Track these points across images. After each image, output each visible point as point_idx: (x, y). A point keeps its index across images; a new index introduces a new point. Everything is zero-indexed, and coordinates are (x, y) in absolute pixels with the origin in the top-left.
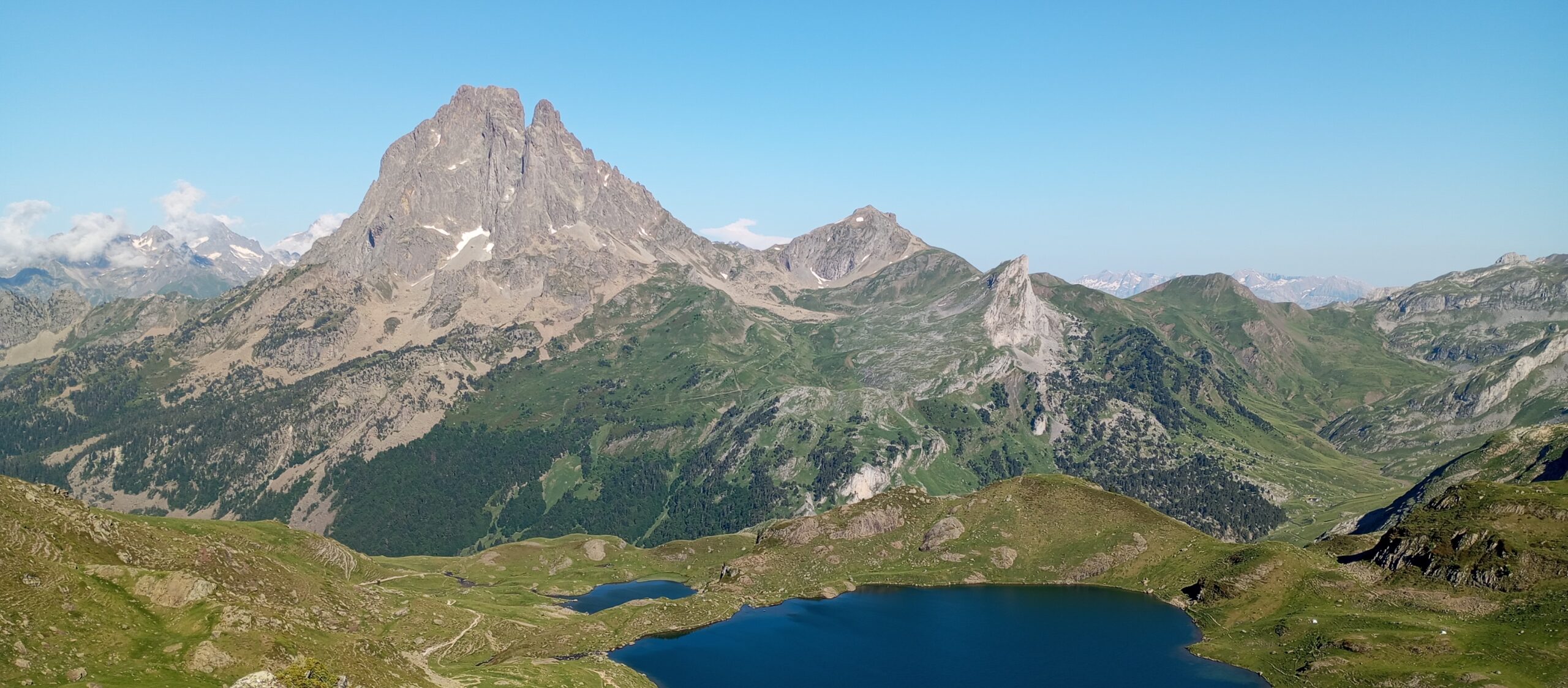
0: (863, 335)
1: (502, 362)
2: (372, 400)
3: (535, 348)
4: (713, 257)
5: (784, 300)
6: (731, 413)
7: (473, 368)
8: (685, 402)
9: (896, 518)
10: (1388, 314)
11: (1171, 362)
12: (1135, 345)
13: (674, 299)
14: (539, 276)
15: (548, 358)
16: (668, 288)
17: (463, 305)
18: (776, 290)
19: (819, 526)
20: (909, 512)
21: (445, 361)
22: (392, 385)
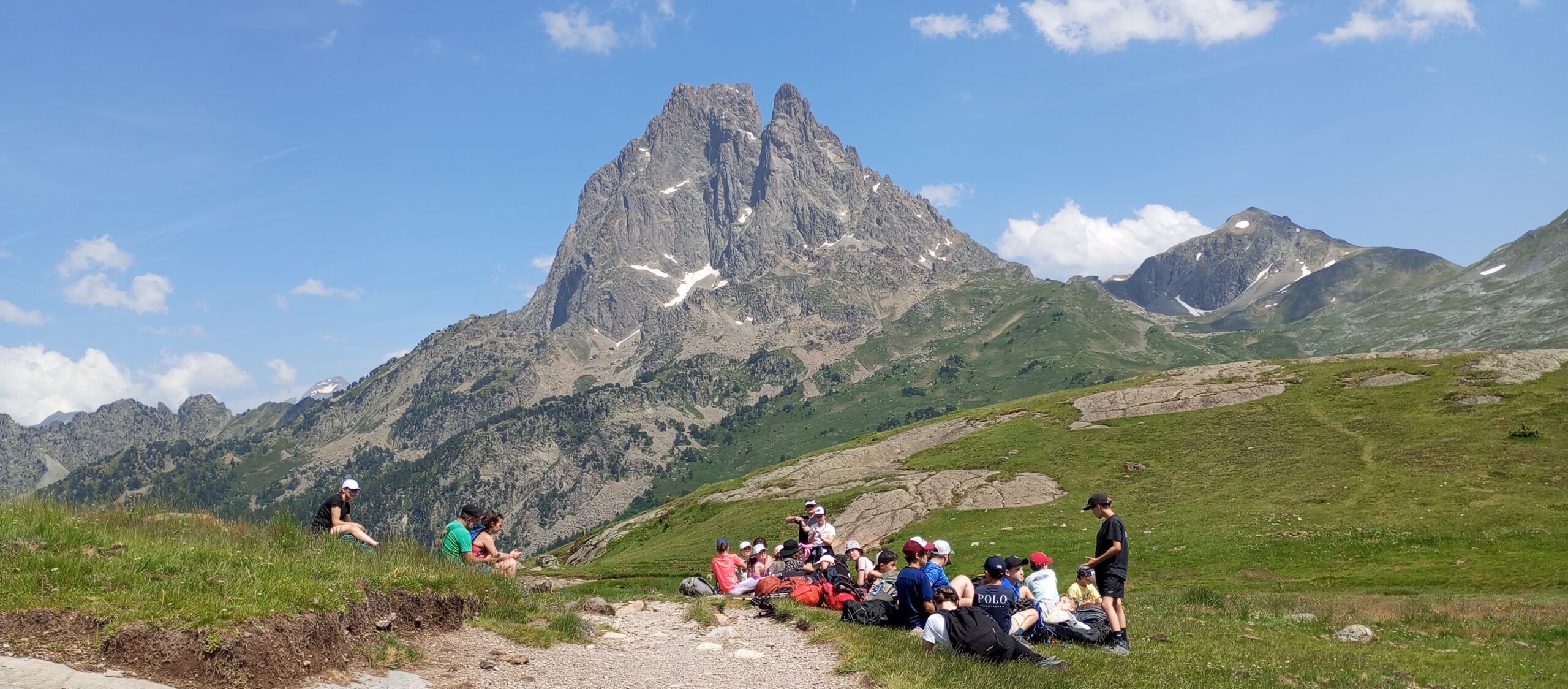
1: (745, 405)
2: (534, 469)
3: (796, 382)
7: (700, 416)
15: (817, 393)
16: (995, 292)
17: (685, 348)
21: (654, 406)
22: (568, 443)
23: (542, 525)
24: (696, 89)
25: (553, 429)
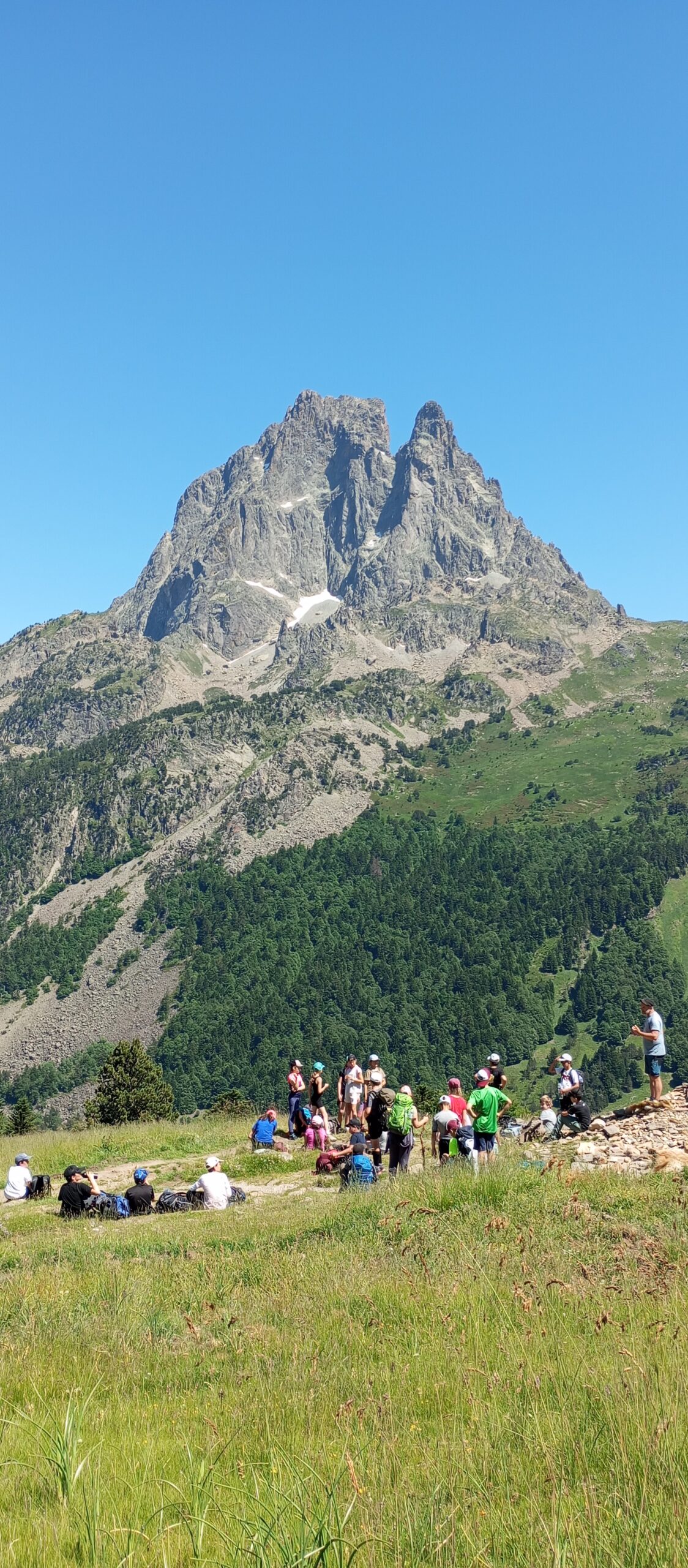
1: (449, 728)
2: (229, 769)
3: (502, 711)
7: (400, 733)
15: (535, 724)
21: (351, 717)
22: (263, 746)
23: (250, 832)
24: (323, 399)
25: (245, 728)
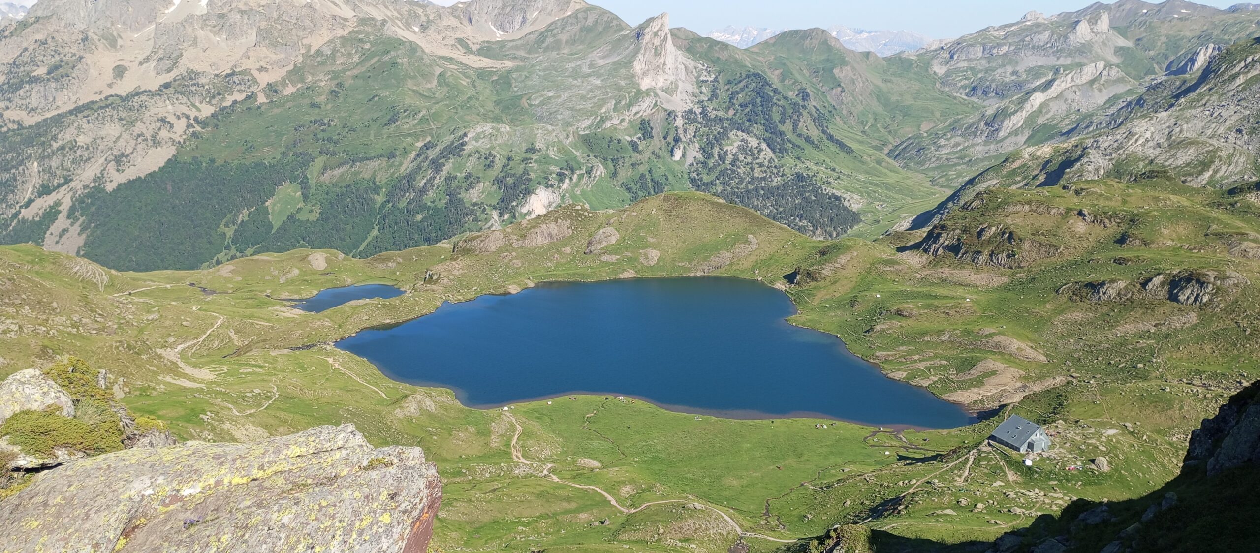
0: (535, 80)
1: (224, 104)
2: (108, 139)
3: (253, 92)
4: (406, 13)
5: (468, 50)
6: (427, 146)
7: (199, 110)
8: (388, 137)
9: (566, 229)
10: (941, 60)
11: (779, 100)
12: (751, 87)
13: (373, 49)
14: (252, 28)
15: (265, 100)
16: (367, 39)
17: (184, 54)
18: (460, 41)
19: (504, 237)
20: (576, 224)
21: (171, 104)
22: (125, 125)
